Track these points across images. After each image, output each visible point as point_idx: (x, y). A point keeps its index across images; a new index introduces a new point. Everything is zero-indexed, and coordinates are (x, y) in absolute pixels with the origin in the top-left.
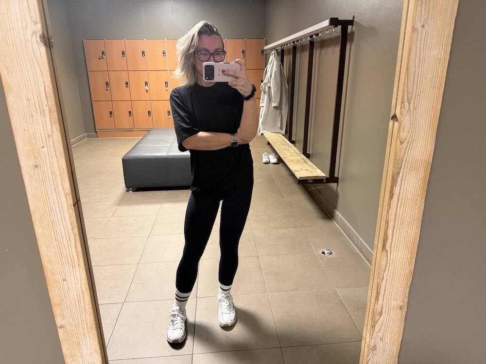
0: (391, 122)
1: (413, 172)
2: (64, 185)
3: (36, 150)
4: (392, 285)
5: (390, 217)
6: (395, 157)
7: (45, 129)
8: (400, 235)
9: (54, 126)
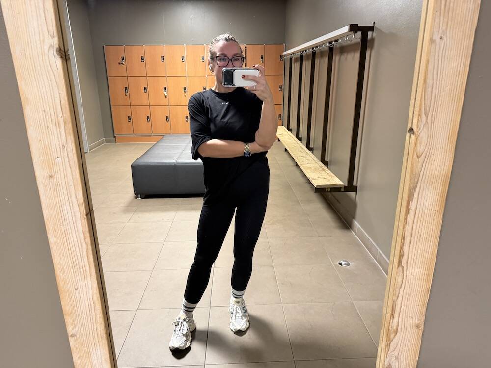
0: (408, 135)
1: (430, 187)
2: (77, 195)
3: (50, 160)
4: (408, 303)
5: (406, 231)
6: (412, 171)
7: (60, 139)
8: (416, 251)
9: (69, 137)
